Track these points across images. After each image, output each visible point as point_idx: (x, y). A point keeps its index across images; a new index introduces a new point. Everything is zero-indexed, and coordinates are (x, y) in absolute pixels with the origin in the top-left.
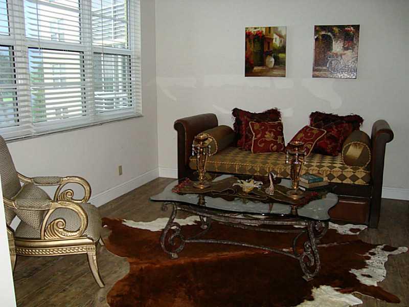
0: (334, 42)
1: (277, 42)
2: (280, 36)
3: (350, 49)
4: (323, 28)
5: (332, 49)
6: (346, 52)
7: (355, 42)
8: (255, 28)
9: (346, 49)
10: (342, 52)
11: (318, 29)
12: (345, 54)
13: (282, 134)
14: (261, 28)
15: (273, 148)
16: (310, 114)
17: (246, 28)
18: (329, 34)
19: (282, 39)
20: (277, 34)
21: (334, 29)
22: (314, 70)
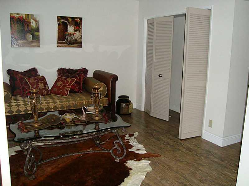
0: (69, 27)
1: (33, 25)
2: (36, 21)
3: (78, 31)
4: (63, 18)
5: (68, 31)
6: (75, 32)
7: (80, 27)
8: (18, 14)
9: (76, 31)
10: (73, 32)
11: (59, 18)
12: (75, 34)
13: (47, 84)
14: (22, 14)
15: (45, 93)
16: (57, 69)
17: (10, 13)
18: (66, 21)
19: (37, 23)
20: (33, 19)
21: (69, 19)
22: (58, 43)
